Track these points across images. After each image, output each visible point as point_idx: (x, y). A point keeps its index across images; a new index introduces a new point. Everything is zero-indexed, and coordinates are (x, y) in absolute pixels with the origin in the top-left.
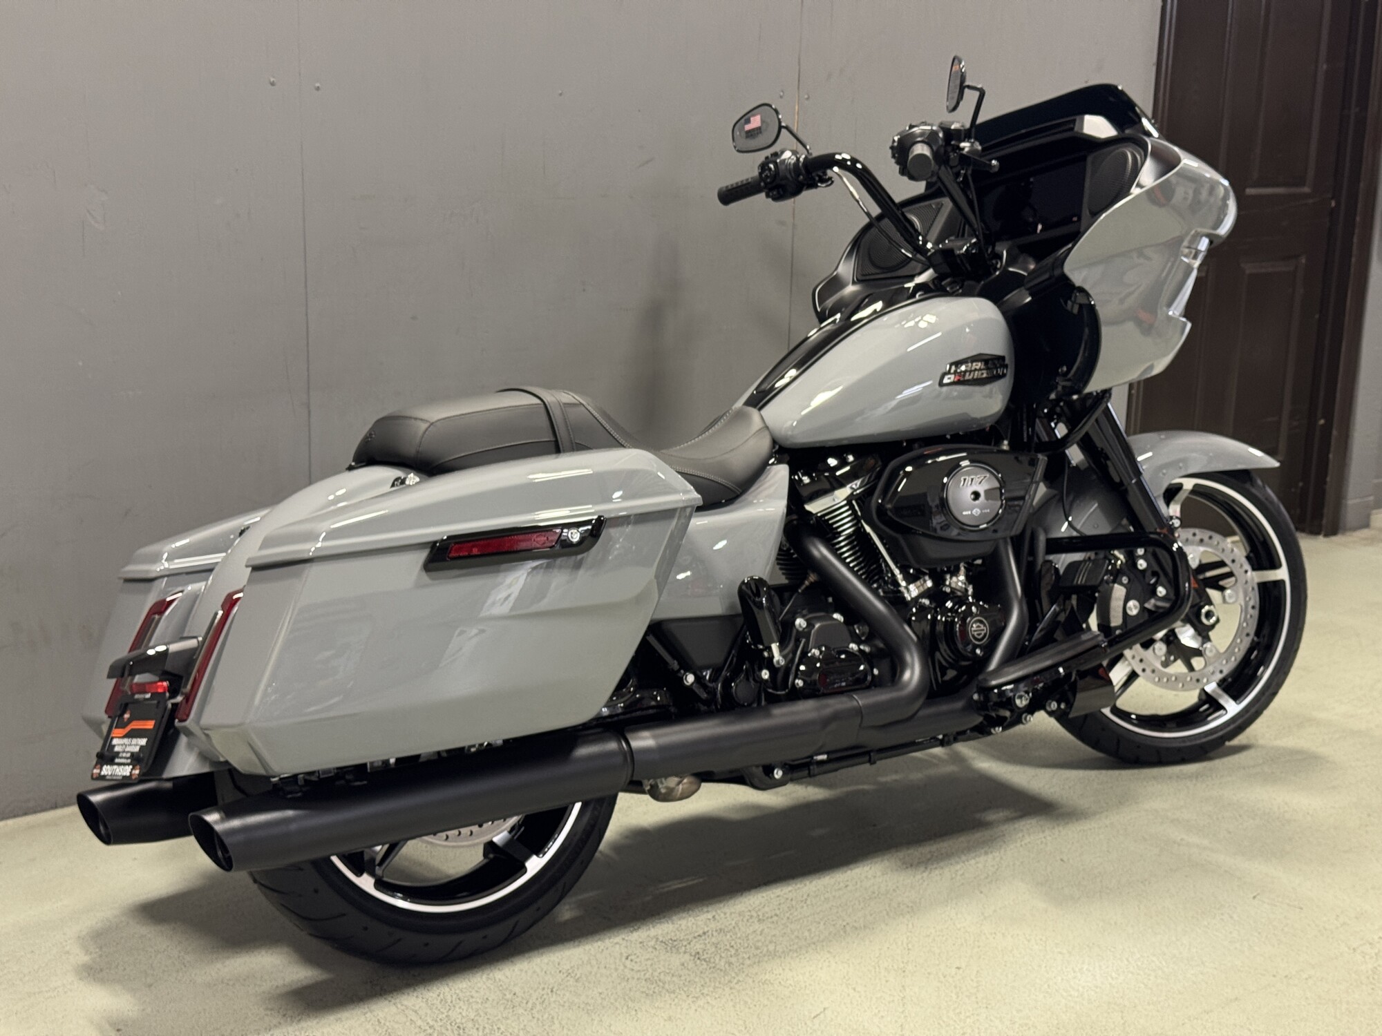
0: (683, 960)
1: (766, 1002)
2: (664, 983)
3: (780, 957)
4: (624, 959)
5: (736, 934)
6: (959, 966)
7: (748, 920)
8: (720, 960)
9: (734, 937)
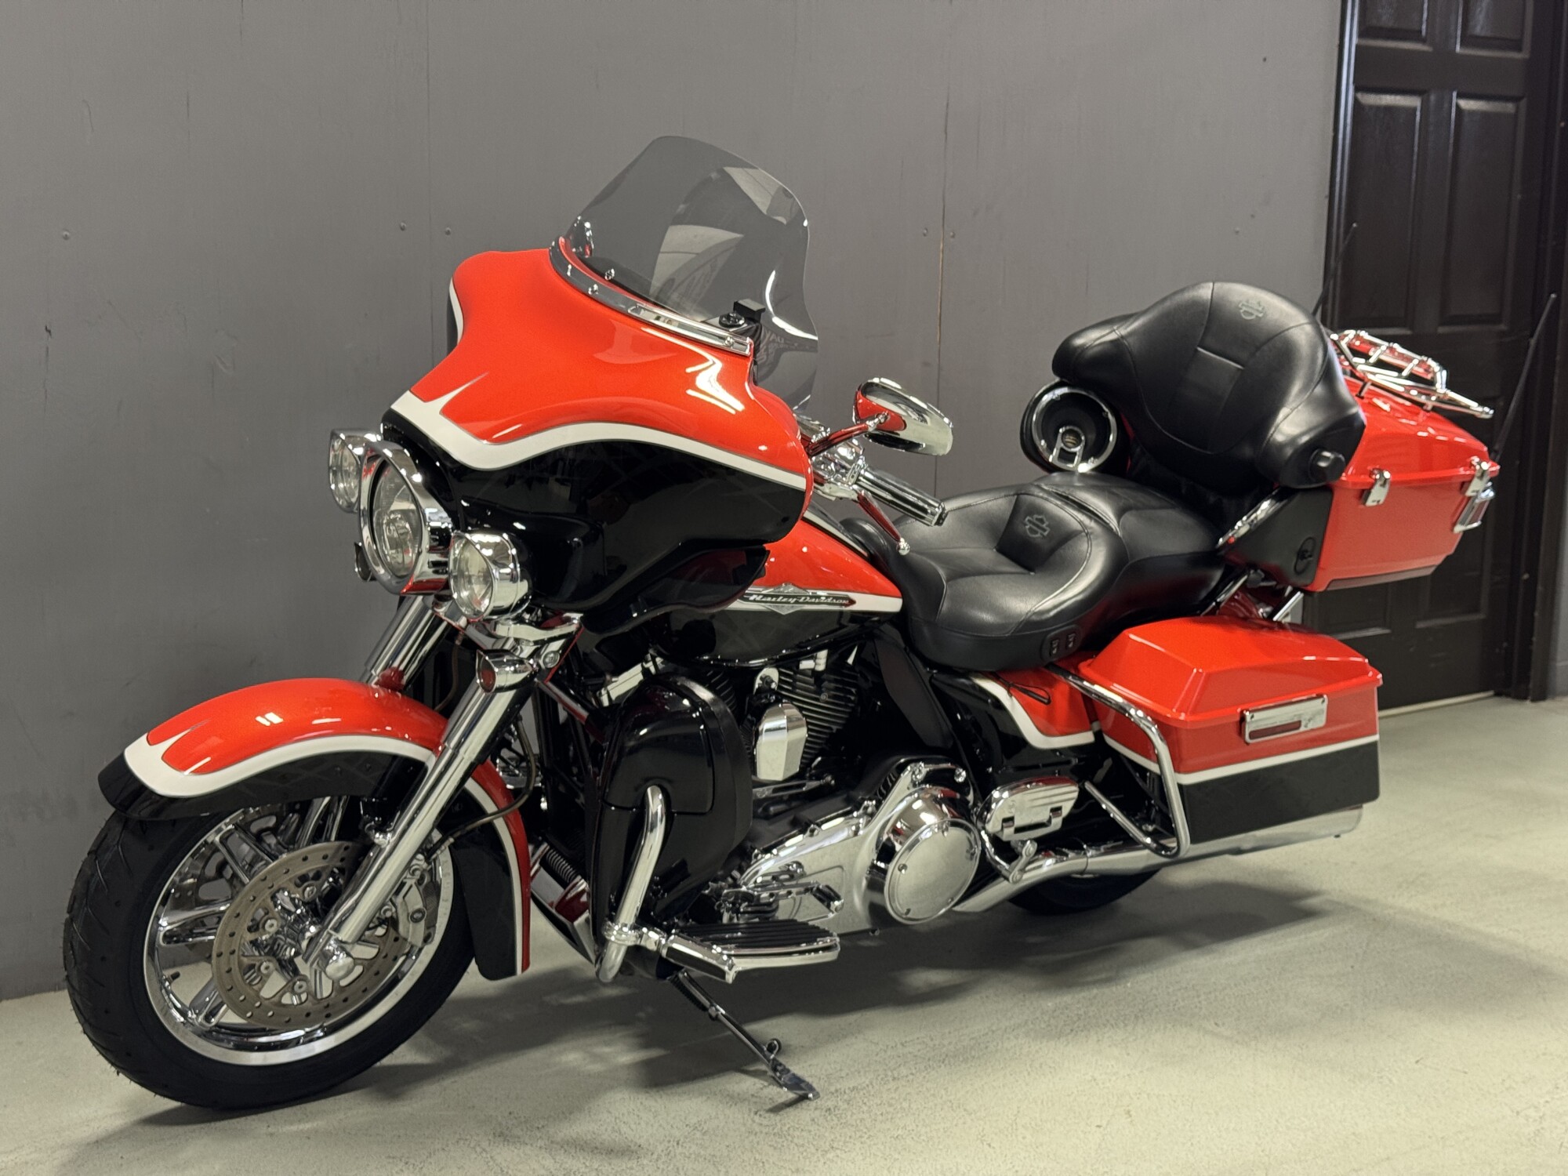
0: (813, 1116)
1: (896, 1156)
2: (793, 1137)
3: (914, 1114)
4: (752, 1114)
5: (869, 1092)
6: (1099, 1124)
7: (882, 1079)
8: (851, 1116)
9: (867, 1095)
